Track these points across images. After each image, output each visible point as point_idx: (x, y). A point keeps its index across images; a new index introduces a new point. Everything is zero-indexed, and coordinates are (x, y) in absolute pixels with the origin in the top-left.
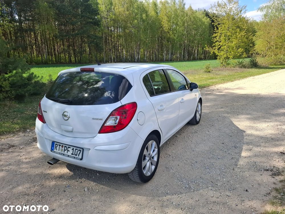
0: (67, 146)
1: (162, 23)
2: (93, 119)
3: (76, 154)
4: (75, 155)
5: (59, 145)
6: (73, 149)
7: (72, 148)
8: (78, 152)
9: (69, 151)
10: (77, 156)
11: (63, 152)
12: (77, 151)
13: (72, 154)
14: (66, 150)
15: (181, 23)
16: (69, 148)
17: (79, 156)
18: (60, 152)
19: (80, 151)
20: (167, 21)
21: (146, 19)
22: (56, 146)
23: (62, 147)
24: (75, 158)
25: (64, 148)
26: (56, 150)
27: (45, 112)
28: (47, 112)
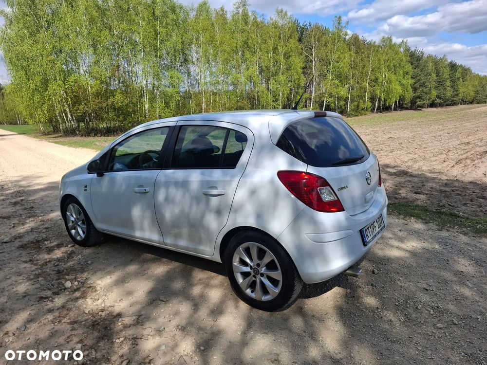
9: (376, 227)
12: (380, 221)
16: (374, 224)
22: (366, 232)
23: (370, 227)
24: (381, 229)
25: (372, 228)
26: (369, 239)
27: (342, 188)
28: (347, 187)
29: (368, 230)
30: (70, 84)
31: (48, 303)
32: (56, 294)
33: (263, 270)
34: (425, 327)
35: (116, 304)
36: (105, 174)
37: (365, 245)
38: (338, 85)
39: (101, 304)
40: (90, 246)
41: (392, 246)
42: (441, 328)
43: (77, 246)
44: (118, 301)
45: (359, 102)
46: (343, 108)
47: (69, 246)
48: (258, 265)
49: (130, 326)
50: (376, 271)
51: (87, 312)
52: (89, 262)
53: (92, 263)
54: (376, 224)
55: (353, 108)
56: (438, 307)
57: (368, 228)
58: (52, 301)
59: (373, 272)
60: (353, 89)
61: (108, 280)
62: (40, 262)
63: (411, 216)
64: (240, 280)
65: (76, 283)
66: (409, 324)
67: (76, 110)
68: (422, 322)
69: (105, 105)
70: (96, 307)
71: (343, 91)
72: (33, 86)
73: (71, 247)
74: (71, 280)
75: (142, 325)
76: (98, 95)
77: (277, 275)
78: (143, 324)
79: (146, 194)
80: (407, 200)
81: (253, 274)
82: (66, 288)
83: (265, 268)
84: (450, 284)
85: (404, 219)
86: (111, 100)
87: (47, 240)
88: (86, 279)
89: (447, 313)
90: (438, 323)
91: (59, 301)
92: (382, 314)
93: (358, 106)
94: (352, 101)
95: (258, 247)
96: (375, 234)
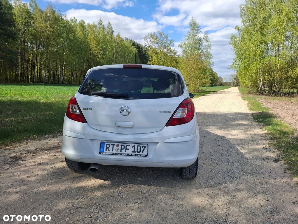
0: (125, 145)
1: (90, 46)
2: (161, 112)
3: (139, 151)
4: (137, 152)
6: (134, 147)
7: (132, 145)
8: (142, 149)
9: (128, 149)
10: (141, 153)
11: (119, 152)
12: (140, 148)
13: (134, 152)
14: (123, 149)
15: (110, 49)
16: (127, 146)
17: (143, 152)
18: (115, 152)
19: (143, 147)
20: (96, 44)
21: (74, 39)
22: (108, 146)
23: (118, 146)
24: (137, 155)
25: (120, 147)
26: (107, 151)
27: (88, 109)
28: (92, 109)
29: (111, 146)
37: (100, 153)
57: (113, 145)
96: (121, 153)
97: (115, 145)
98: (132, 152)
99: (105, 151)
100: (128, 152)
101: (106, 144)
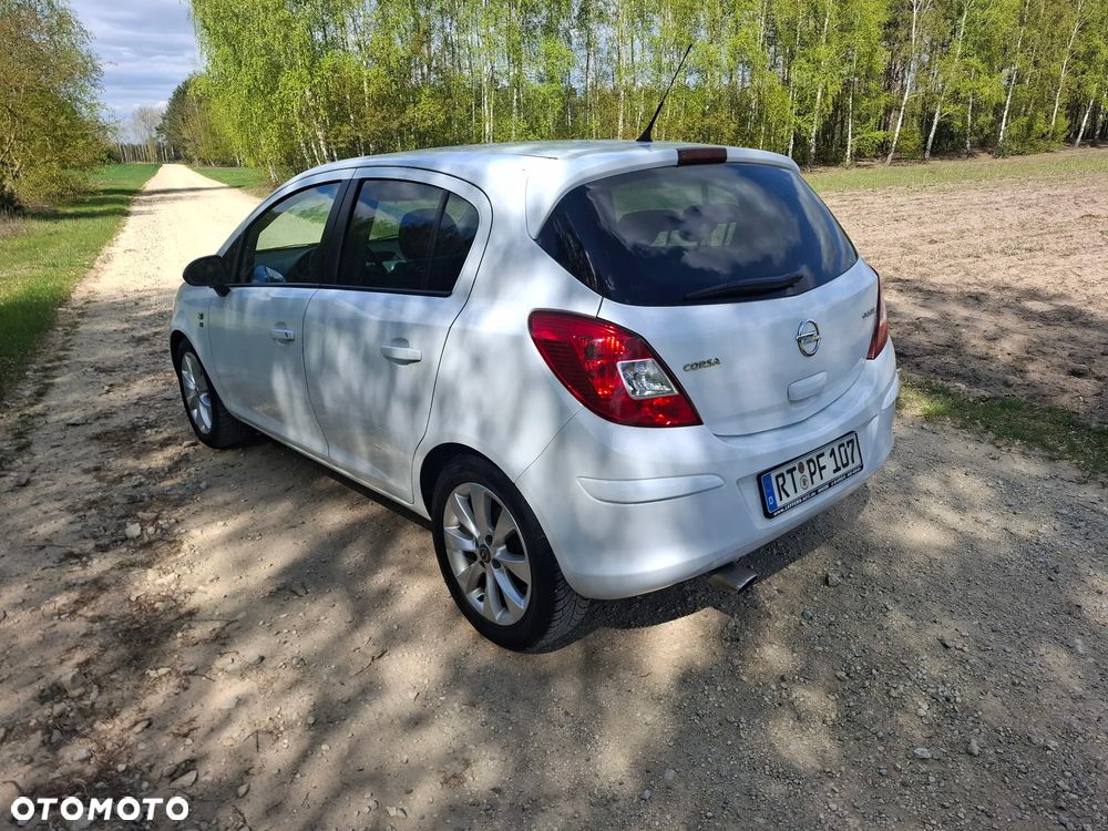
0: (814, 457)
3: (845, 460)
4: (844, 466)
5: (788, 472)
6: (832, 453)
7: (828, 451)
8: (849, 451)
9: (824, 467)
10: (851, 465)
11: (811, 488)
12: (845, 451)
13: (838, 469)
14: (815, 472)
16: (820, 460)
17: (853, 462)
18: (801, 492)
19: (850, 446)
22: (780, 480)
23: (801, 469)
24: (846, 476)
25: (806, 472)
26: (786, 500)
27: (700, 365)
28: (717, 361)
29: (788, 477)
30: (322, 76)
31: (76, 568)
32: (102, 549)
33: (499, 552)
34: (881, 748)
35: (201, 588)
36: (234, 290)
37: (768, 516)
38: (978, 72)
39: (170, 585)
40: (224, 448)
41: (921, 515)
42: (923, 760)
43: (201, 446)
44: (207, 582)
45: (1033, 118)
46: (987, 131)
47: (186, 443)
48: (489, 539)
49: (197, 643)
50: (835, 577)
51: (133, 599)
52: (203, 485)
53: (208, 487)
54: (826, 461)
55: (1014, 131)
56: (948, 700)
57: (791, 471)
58: (84, 565)
59: (826, 581)
60: (1020, 81)
61: (217, 530)
62: (111, 475)
63: (1016, 436)
64: (461, 566)
65: (151, 530)
66: (844, 732)
67: (336, 137)
68: (881, 734)
69: (395, 124)
70: (159, 589)
71: (992, 87)
72: (247, 80)
73: (189, 446)
74: (143, 523)
75: (224, 644)
76: (381, 100)
77: (523, 569)
78: (228, 641)
79: (290, 344)
80: (1035, 391)
81: (479, 559)
82: (127, 538)
83: (505, 547)
84: (1023, 638)
85: (993, 443)
86: (410, 112)
87: (151, 427)
88: (177, 522)
89: (963, 720)
90: (923, 745)
91: (99, 565)
92: (784, 695)
93: (1030, 127)
94: (1014, 113)
95: (487, 496)
96: (815, 486)
97: (794, 469)
98: (835, 471)
99: (779, 504)
100: (828, 475)
101: (773, 475)
